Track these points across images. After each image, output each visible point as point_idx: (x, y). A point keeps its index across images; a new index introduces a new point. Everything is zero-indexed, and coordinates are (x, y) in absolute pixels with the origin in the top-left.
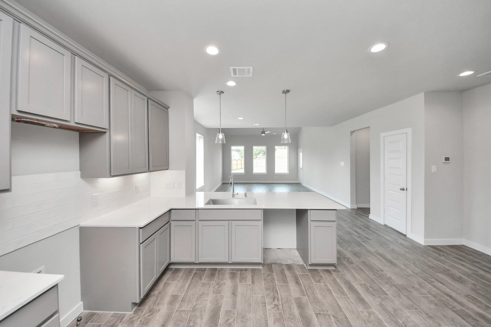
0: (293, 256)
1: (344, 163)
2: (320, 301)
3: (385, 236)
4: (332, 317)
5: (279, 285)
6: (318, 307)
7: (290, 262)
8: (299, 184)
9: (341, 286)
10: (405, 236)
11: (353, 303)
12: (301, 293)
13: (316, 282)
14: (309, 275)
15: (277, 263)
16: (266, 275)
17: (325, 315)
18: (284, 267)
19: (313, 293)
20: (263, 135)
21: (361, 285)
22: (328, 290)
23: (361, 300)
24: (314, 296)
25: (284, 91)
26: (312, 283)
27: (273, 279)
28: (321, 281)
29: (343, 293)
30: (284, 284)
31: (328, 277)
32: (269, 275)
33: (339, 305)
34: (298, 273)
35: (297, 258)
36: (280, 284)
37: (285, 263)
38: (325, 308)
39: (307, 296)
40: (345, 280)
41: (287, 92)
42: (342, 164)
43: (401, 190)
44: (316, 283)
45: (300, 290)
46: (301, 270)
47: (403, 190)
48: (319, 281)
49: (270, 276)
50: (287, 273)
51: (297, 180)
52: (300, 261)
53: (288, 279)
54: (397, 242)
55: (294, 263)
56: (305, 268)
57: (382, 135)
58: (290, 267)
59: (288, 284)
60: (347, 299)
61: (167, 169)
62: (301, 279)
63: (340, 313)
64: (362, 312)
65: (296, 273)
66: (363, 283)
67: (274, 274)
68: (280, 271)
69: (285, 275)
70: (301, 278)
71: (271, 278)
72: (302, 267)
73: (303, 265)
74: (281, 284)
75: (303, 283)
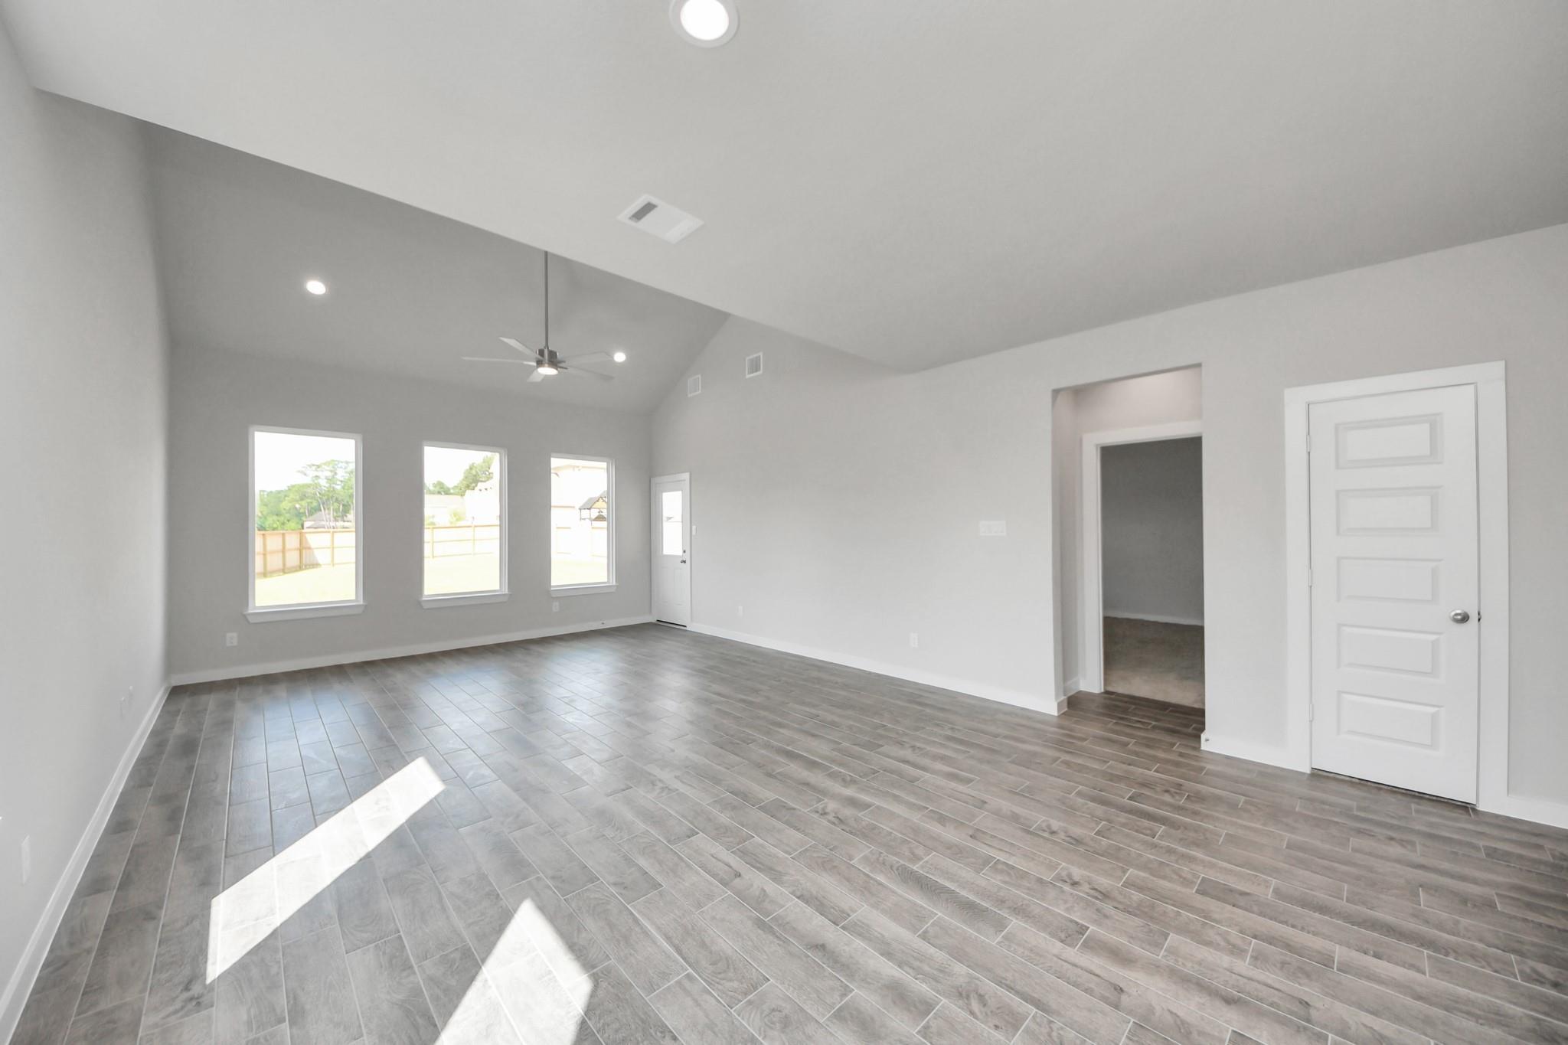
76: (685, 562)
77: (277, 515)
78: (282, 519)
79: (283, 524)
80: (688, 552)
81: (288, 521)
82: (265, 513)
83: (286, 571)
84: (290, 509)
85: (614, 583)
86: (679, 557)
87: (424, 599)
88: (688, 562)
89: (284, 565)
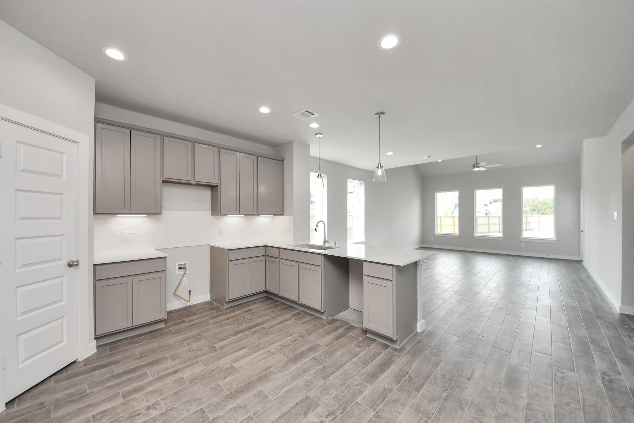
51: (579, 255)
61: (282, 215)
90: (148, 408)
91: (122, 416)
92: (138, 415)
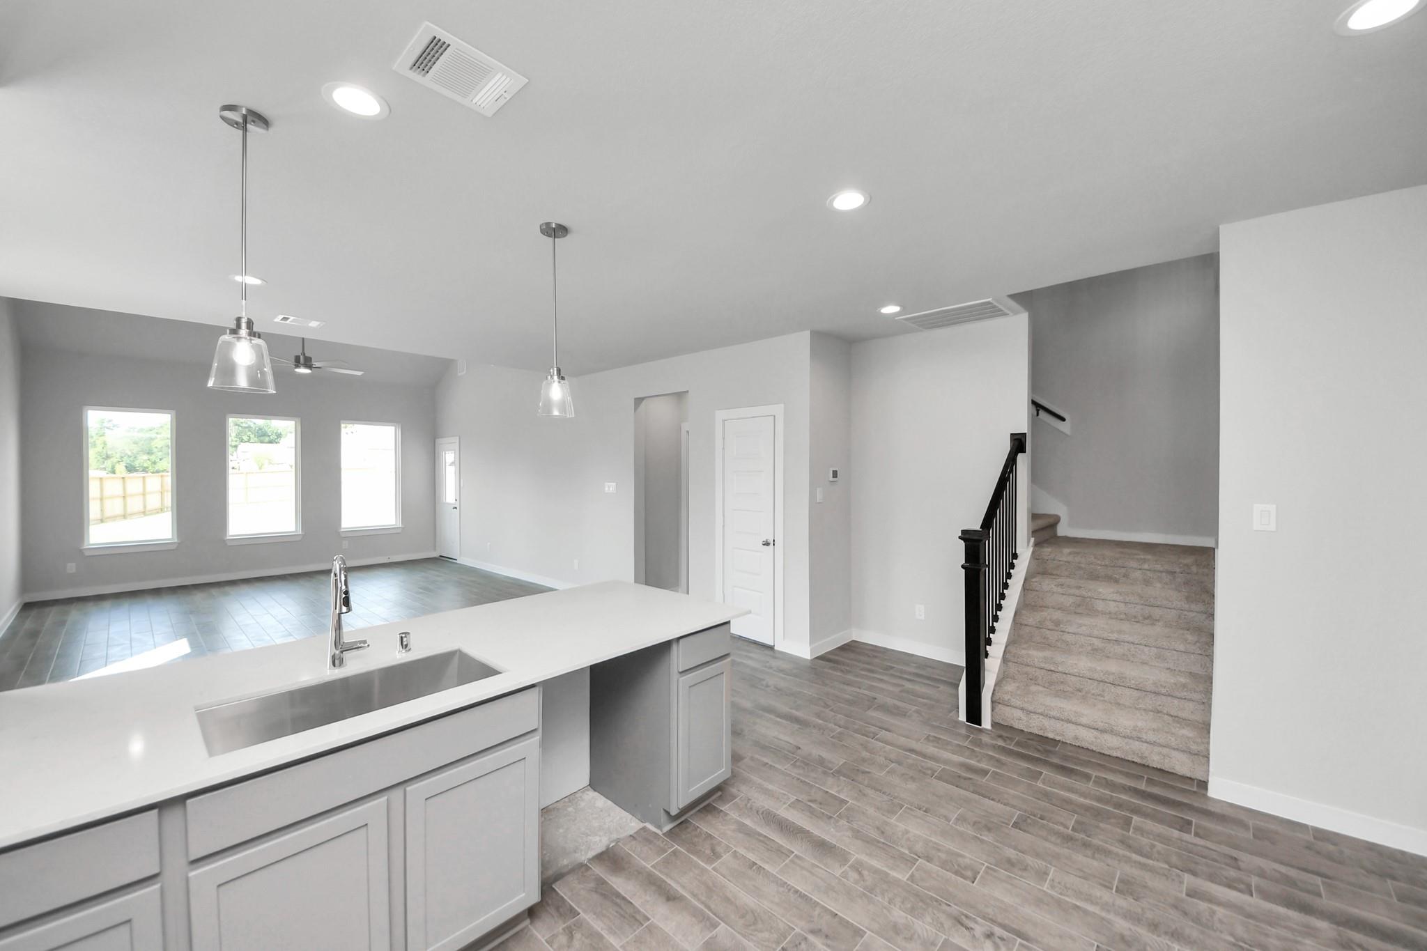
0: (594, 816)
1: (614, 484)
2: (758, 911)
3: (744, 661)
4: (811, 938)
5: (627, 942)
6: (766, 935)
7: (600, 841)
8: (442, 561)
9: (765, 836)
10: (771, 648)
11: (818, 867)
12: (701, 921)
13: (710, 860)
14: (680, 852)
15: (565, 870)
16: (563, 939)
17: (796, 946)
18: (598, 870)
19: (727, 900)
20: (303, 371)
21: (792, 805)
22: (751, 868)
23: (823, 847)
24: (737, 907)
25: (548, 224)
26: (704, 870)
27: (595, 936)
28: (719, 849)
29: (781, 852)
30: (638, 928)
31: (724, 828)
32: (570, 933)
33: (799, 891)
34: (648, 861)
35: (609, 815)
36: (628, 940)
37: (591, 854)
38: (781, 926)
39: (723, 921)
40: (760, 812)
41: (557, 231)
42: (610, 487)
43: (764, 545)
44: (711, 865)
45: (694, 916)
46: (651, 849)
47: (767, 544)
48: (715, 855)
49: (578, 936)
50: (619, 883)
51: (435, 550)
52: (624, 820)
53: (637, 903)
54: (771, 668)
55: (615, 836)
56: (656, 833)
57: (720, 415)
58: (611, 858)
59: (649, 919)
60: (799, 862)
62: (672, 879)
63: (816, 913)
64: (844, 875)
65: (645, 867)
66: (793, 798)
67: (586, 917)
68: (596, 892)
69: (618, 895)
70: (667, 875)
71: (587, 938)
72: (642, 837)
73: (644, 829)
74: (631, 937)
75: (684, 887)
76: (456, 508)
77: (148, 453)
78: (153, 458)
79: (155, 463)
80: (458, 500)
81: (161, 460)
82: (134, 451)
83: (147, 513)
84: (162, 447)
85: (401, 526)
86: (452, 504)
87: (228, 538)
88: (458, 508)
89: (145, 507)
90: (989, 933)
91: (949, 905)
92: (967, 928)
